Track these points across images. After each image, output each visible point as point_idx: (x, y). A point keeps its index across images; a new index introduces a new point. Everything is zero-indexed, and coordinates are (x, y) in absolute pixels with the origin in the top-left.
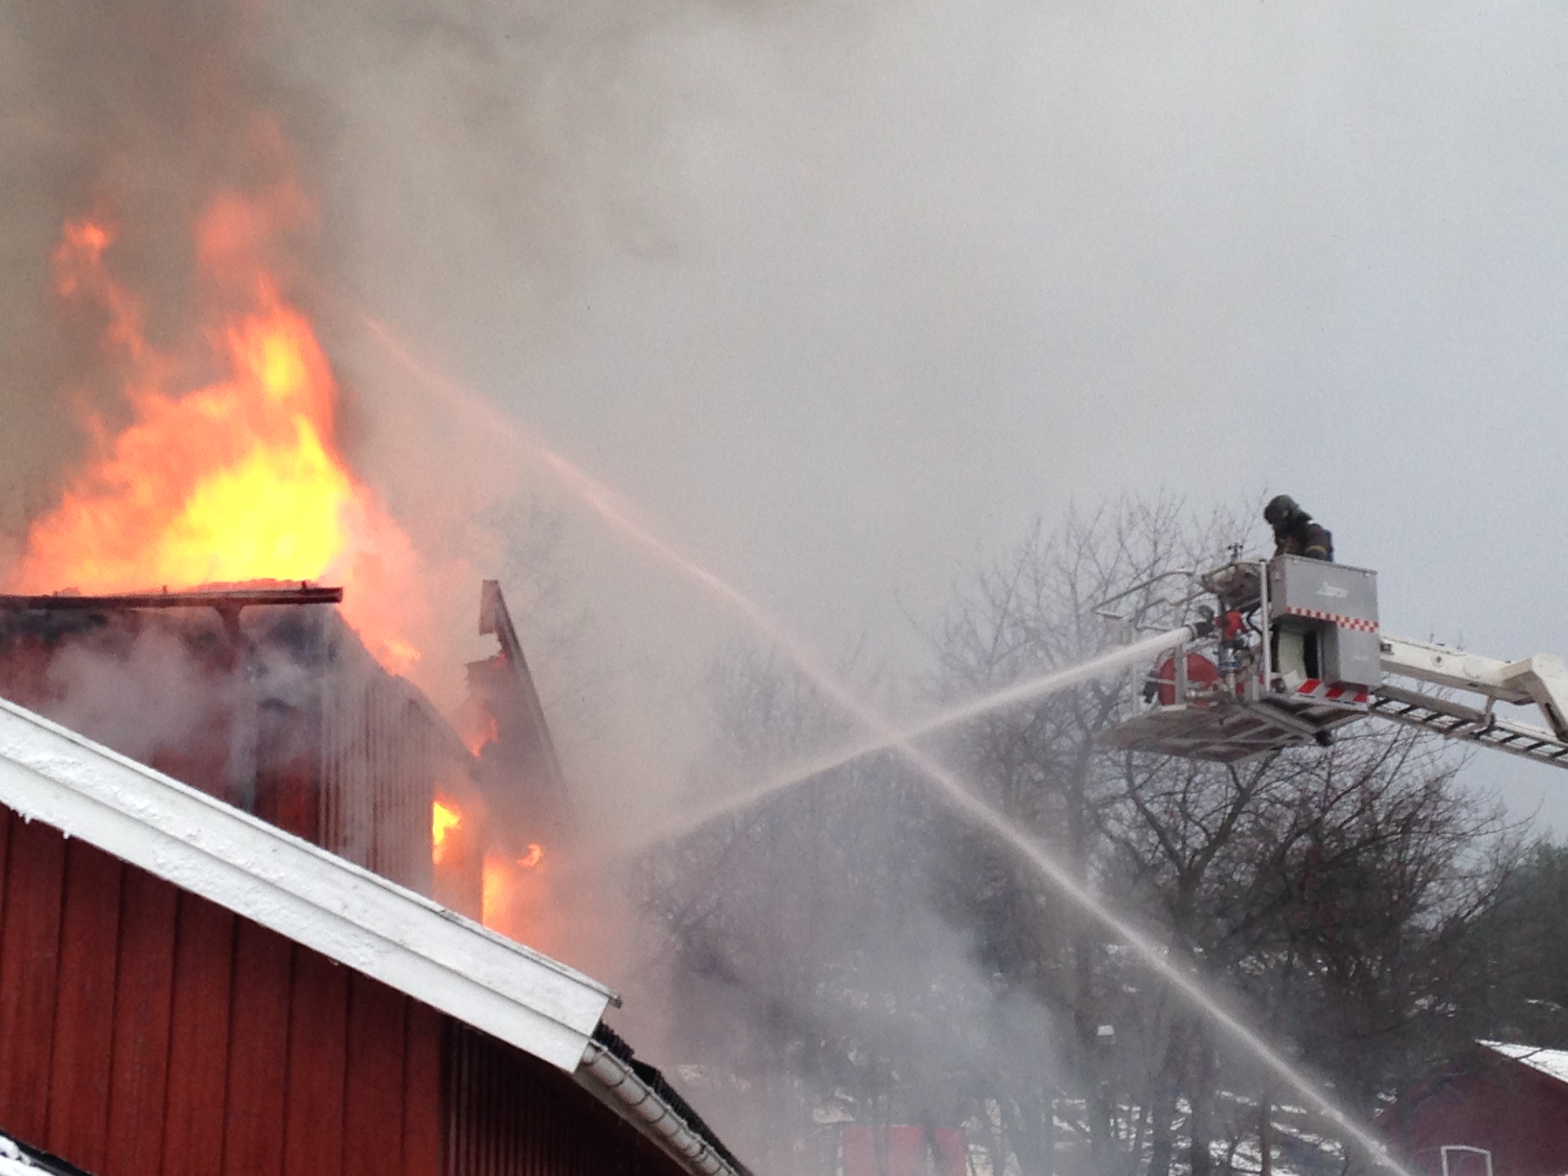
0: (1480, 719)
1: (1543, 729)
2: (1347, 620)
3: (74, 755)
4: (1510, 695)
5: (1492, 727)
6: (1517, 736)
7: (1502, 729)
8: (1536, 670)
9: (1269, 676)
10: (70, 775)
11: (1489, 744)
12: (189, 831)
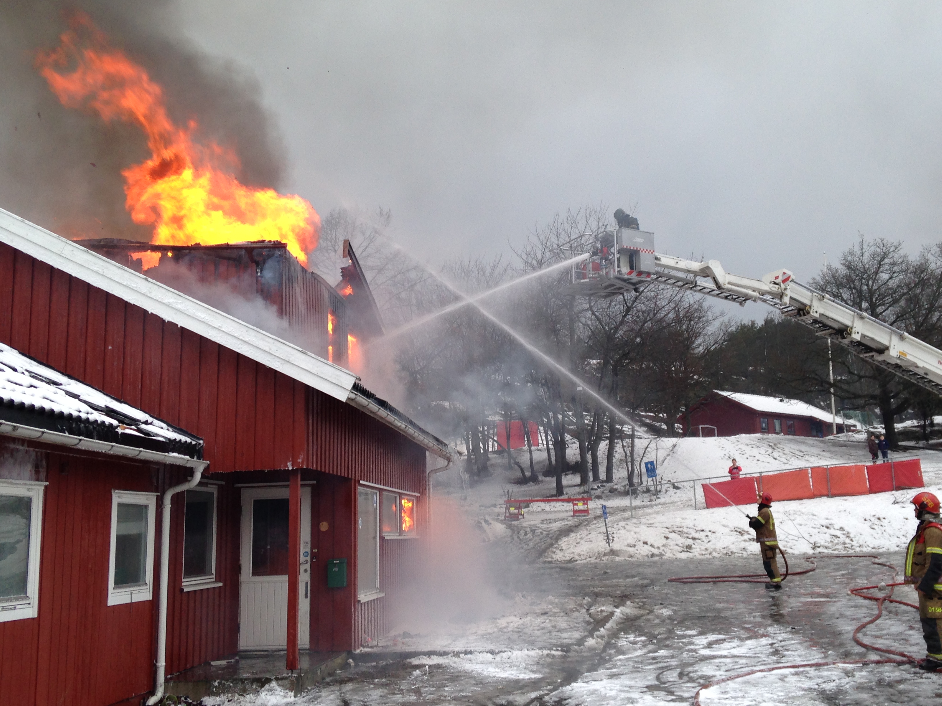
0: (692, 283)
1: (713, 286)
2: (644, 250)
3: (181, 300)
4: (702, 274)
5: (696, 286)
6: (704, 288)
7: (699, 286)
8: (710, 266)
9: (617, 269)
10: (179, 306)
11: (696, 291)
12: (219, 325)
